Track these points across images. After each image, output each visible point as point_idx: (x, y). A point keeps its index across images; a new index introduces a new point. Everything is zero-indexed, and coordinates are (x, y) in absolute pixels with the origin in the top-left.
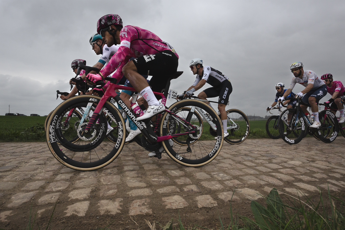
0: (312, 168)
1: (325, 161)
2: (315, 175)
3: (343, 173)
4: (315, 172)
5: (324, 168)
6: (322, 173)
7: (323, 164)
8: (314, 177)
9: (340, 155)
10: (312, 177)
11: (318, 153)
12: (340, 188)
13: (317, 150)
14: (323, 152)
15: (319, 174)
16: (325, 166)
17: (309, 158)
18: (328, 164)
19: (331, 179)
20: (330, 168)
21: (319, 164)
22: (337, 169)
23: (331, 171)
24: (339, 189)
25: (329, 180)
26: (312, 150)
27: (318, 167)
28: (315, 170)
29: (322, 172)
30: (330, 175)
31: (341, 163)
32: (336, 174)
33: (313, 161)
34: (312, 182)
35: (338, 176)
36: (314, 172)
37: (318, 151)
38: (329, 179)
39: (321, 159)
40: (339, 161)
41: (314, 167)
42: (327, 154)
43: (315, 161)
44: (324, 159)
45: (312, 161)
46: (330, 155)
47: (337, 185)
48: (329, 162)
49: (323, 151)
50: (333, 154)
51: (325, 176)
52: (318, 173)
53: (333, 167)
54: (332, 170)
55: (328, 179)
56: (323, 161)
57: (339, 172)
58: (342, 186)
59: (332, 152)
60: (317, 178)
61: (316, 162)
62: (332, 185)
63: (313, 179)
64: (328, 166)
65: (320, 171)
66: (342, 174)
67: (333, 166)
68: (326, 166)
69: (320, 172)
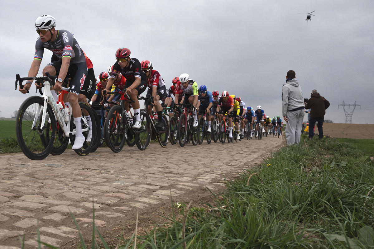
0: (14, 210)
1: (37, 194)
2: (18, 224)
3: (65, 211)
4: (20, 217)
5: (35, 208)
6: (31, 217)
7: (34, 201)
8: (17, 227)
9: (62, 179)
10: (13, 228)
11: (25, 181)
12: (61, 239)
13: (25, 174)
14: (34, 177)
15: (26, 220)
16: (37, 203)
17: (10, 192)
18: (42, 199)
19: (46, 226)
20: (45, 205)
21: (26, 202)
22: (57, 205)
23: (46, 211)
24: (58, 243)
25: (43, 229)
26: (16, 176)
27: (25, 206)
28: (19, 213)
29: (33, 215)
30: (44, 219)
31: (64, 194)
32: (55, 214)
33: (17, 197)
34: (13, 239)
35: (57, 217)
36: (18, 218)
37: (27, 176)
38: (43, 226)
39: (30, 191)
40: (60, 191)
41: (18, 208)
42: (41, 181)
43: (20, 196)
44: (37, 191)
45: (15, 197)
46: (47, 181)
47: (55, 235)
48: (44, 195)
49: (36, 176)
50: (52, 179)
51: (35, 222)
52: (24, 217)
53: (50, 204)
54: (49, 209)
55: (40, 227)
56: (34, 194)
57: (59, 210)
58: (64, 235)
59: (49, 176)
60: (21, 228)
61: (21, 198)
62: (47, 237)
63: (15, 233)
64: (42, 203)
65: (29, 214)
66: (63, 214)
67: (50, 200)
68: (39, 203)
69: (29, 216)
